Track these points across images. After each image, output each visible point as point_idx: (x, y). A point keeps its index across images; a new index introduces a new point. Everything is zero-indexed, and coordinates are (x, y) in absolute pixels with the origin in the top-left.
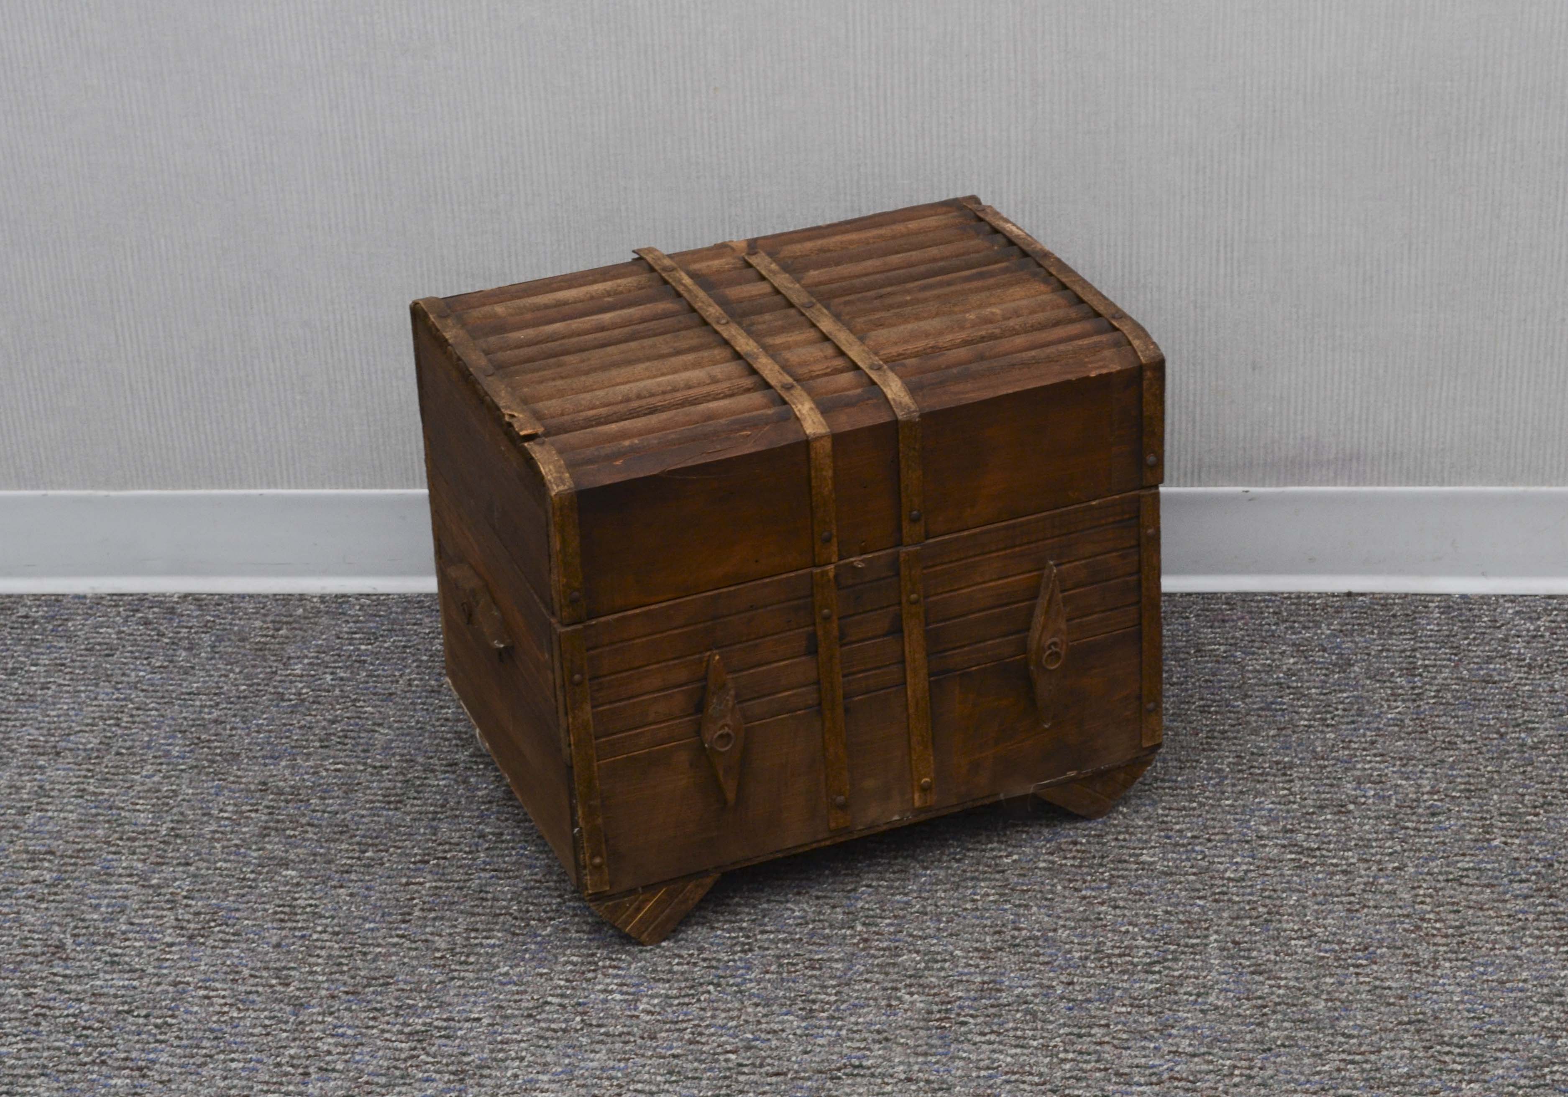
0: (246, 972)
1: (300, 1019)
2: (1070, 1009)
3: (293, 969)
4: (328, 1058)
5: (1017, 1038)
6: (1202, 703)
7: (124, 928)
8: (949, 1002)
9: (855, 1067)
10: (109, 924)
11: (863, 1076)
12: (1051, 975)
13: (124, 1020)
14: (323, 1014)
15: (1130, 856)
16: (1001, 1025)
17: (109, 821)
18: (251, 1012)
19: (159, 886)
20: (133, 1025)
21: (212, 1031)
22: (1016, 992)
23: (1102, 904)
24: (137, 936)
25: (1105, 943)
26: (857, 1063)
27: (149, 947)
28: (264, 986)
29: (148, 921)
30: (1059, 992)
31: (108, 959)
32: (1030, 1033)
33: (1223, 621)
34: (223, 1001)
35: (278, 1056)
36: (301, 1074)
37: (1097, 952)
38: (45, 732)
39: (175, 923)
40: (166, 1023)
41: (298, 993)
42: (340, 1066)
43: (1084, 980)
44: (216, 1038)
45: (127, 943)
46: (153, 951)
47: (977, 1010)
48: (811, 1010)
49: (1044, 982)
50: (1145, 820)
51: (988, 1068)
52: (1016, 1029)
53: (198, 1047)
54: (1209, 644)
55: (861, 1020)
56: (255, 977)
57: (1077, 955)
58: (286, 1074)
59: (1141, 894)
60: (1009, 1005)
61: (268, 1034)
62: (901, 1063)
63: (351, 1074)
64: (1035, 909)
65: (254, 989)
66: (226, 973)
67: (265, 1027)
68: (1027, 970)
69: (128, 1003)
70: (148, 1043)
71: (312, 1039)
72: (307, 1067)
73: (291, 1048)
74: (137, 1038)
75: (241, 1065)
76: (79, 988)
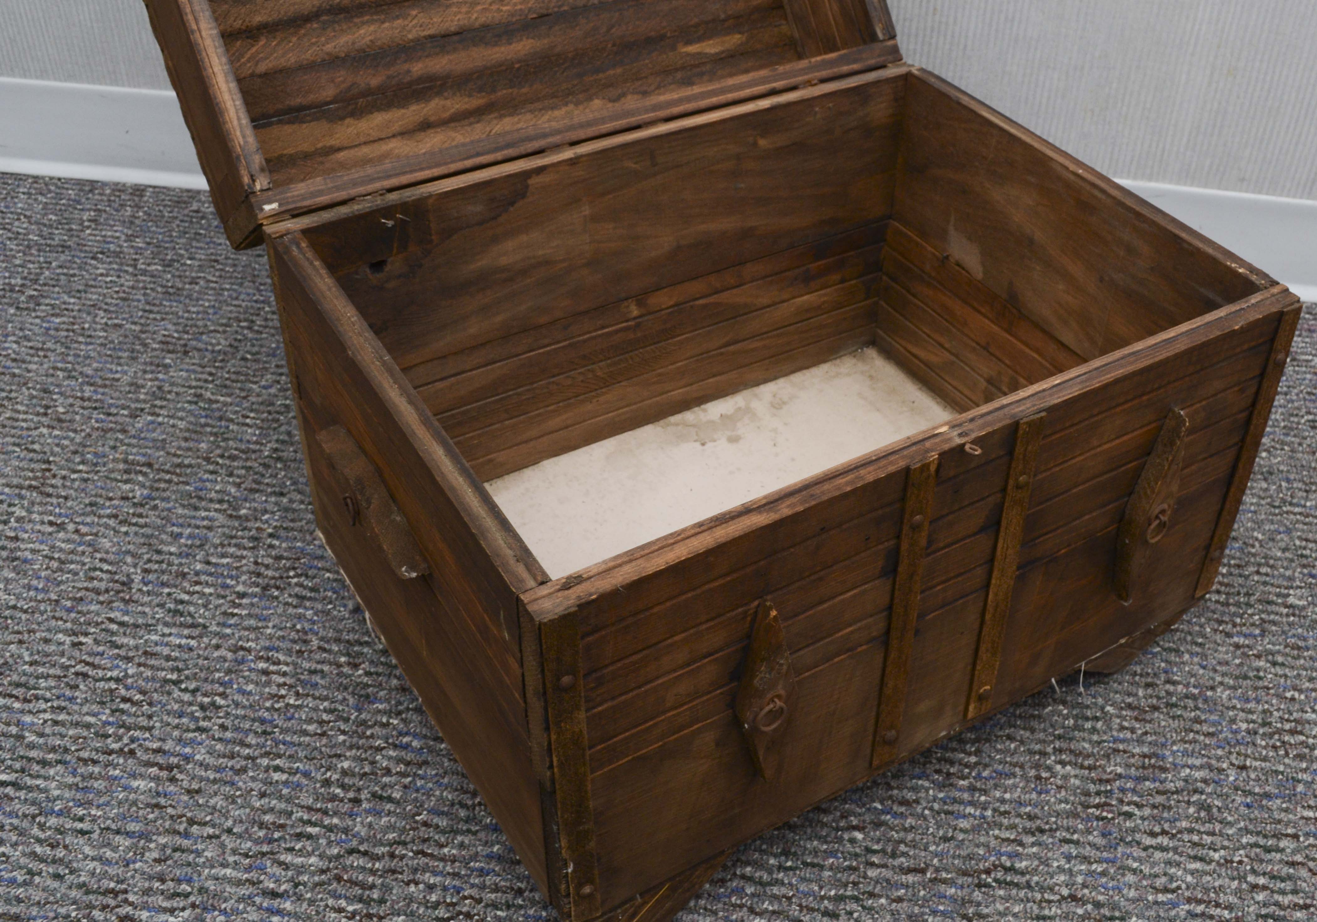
1: (363, 716)
3: (367, 643)
4: (386, 780)
7: (199, 567)
9: (1007, 870)
10: (184, 561)
13: (169, 693)
14: (388, 713)
17: (216, 434)
18: (310, 699)
19: (247, 519)
20: (176, 702)
21: (263, 721)
24: (210, 579)
26: (1008, 864)
27: (220, 596)
28: (330, 664)
29: (225, 561)
31: (172, 606)
34: (281, 680)
35: (328, 769)
36: (350, 800)
39: (252, 567)
40: (213, 704)
41: (366, 679)
42: (397, 795)
44: (265, 733)
45: (197, 588)
46: (222, 601)
53: (243, 744)
56: (325, 650)
58: (333, 798)
61: (324, 734)
63: (409, 808)
65: (319, 667)
66: (294, 641)
67: (321, 723)
69: (179, 670)
70: (188, 730)
71: (371, 747)
72: (359, 790)
73: (347, 759)
74: (177, 721)
75: (284, 777)
76: (132, 642)
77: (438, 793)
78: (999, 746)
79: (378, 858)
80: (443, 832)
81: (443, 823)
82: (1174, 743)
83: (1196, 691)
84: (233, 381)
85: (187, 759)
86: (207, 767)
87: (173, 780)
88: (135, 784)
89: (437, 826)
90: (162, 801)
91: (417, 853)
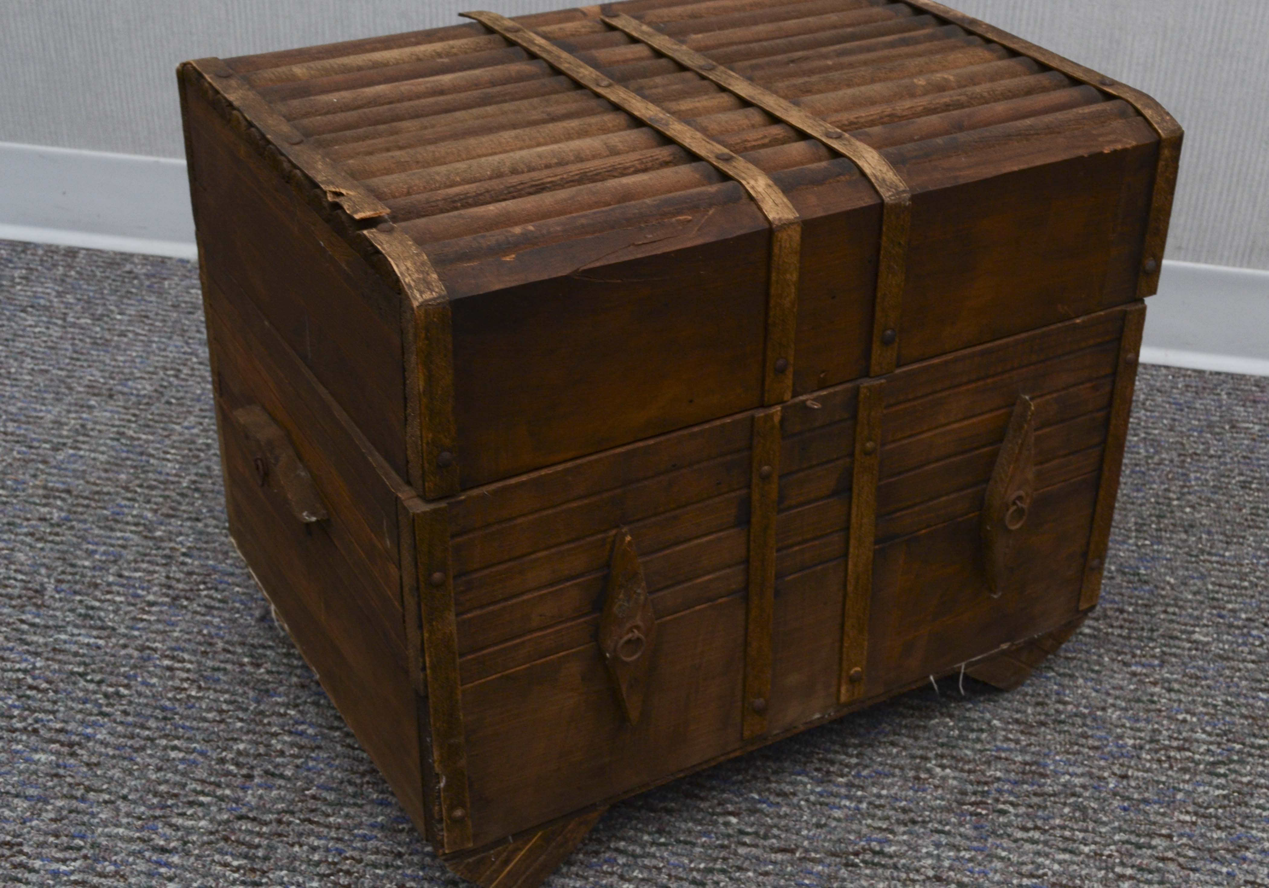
0: (220, 645)
1: (262, 707)
2: (1125, 809)
3: (270, 647)
4: (279, 760)
5: (1066, 839)
6: (1242, 478)
7: (111, 579)
8: (986, 783)
9: (875, 853)
10: (97, 573)
11: (884, 866)
12: (1102, 763)
13: (75, 683)
14: (287, 705)
15: (1183, 632)
16: (1046, 819)
17: (136, 467)
18: (211, 692)
19: (162, 539)
20: (81, 690)
21: (163, 709)
22: (1062, 780)
23: (1155, 684)
24: (121, 590)
25: (1160, 732)
26: (877, 848)
27: (130, 604)
28: (234, 663)
29: (138, 575)
30: (1111, 786)
31: (83, 611)
32: (1080, 835)
33: (1255, 402)
34: (185, 675)
35: (224, 750)
36: (244, 776)
37: (1152, 741)
38: (107, 375)
39: (163, 580)
40: (117, 693)
41: (266, 677)
42: (288, 773)
43: (1140, 774)
44: (165, 718)
45: (109, 597)
46: (132, 608)
47: (1018, 797)
48: (828, 773)
49: (1095, 771)
50: (1195, 594)
51: (1031, 876)
52: (1063, 828)
53: (143, 727)
54: (1244, 422)
55: (884, 792)
56: (229, 652)
57: (1131, 742)
58: (228, 773)
59: (1197, 678)
60: (1054, 795)
61: (222, 721)
62: (929, 855)
63: (299, 783)
64: (1080, 681)
65: (222, 665)
66: (200, 643)
67: (221, 712)
68: (1074, 754)
69: (86, 665)
70: (91, 714)
71: (267, 733)
72: (252, 768)
73: (242, 741)
74: (80, 706)
75: (181, 755)
76: (41, 640)
77: (328, 772)
78: (881, 751)
79: (266, 824)
80: (330, 804)
81: (331, 797)
82: (1057, 753)
83: (1086, 711)
84: (156, 422)
85: (88, 738)
86: (106, 745)
87: (73, 754)
88: (36, 757)
89: (325, 799)
90: (61, 771)
91: (303, 821)
